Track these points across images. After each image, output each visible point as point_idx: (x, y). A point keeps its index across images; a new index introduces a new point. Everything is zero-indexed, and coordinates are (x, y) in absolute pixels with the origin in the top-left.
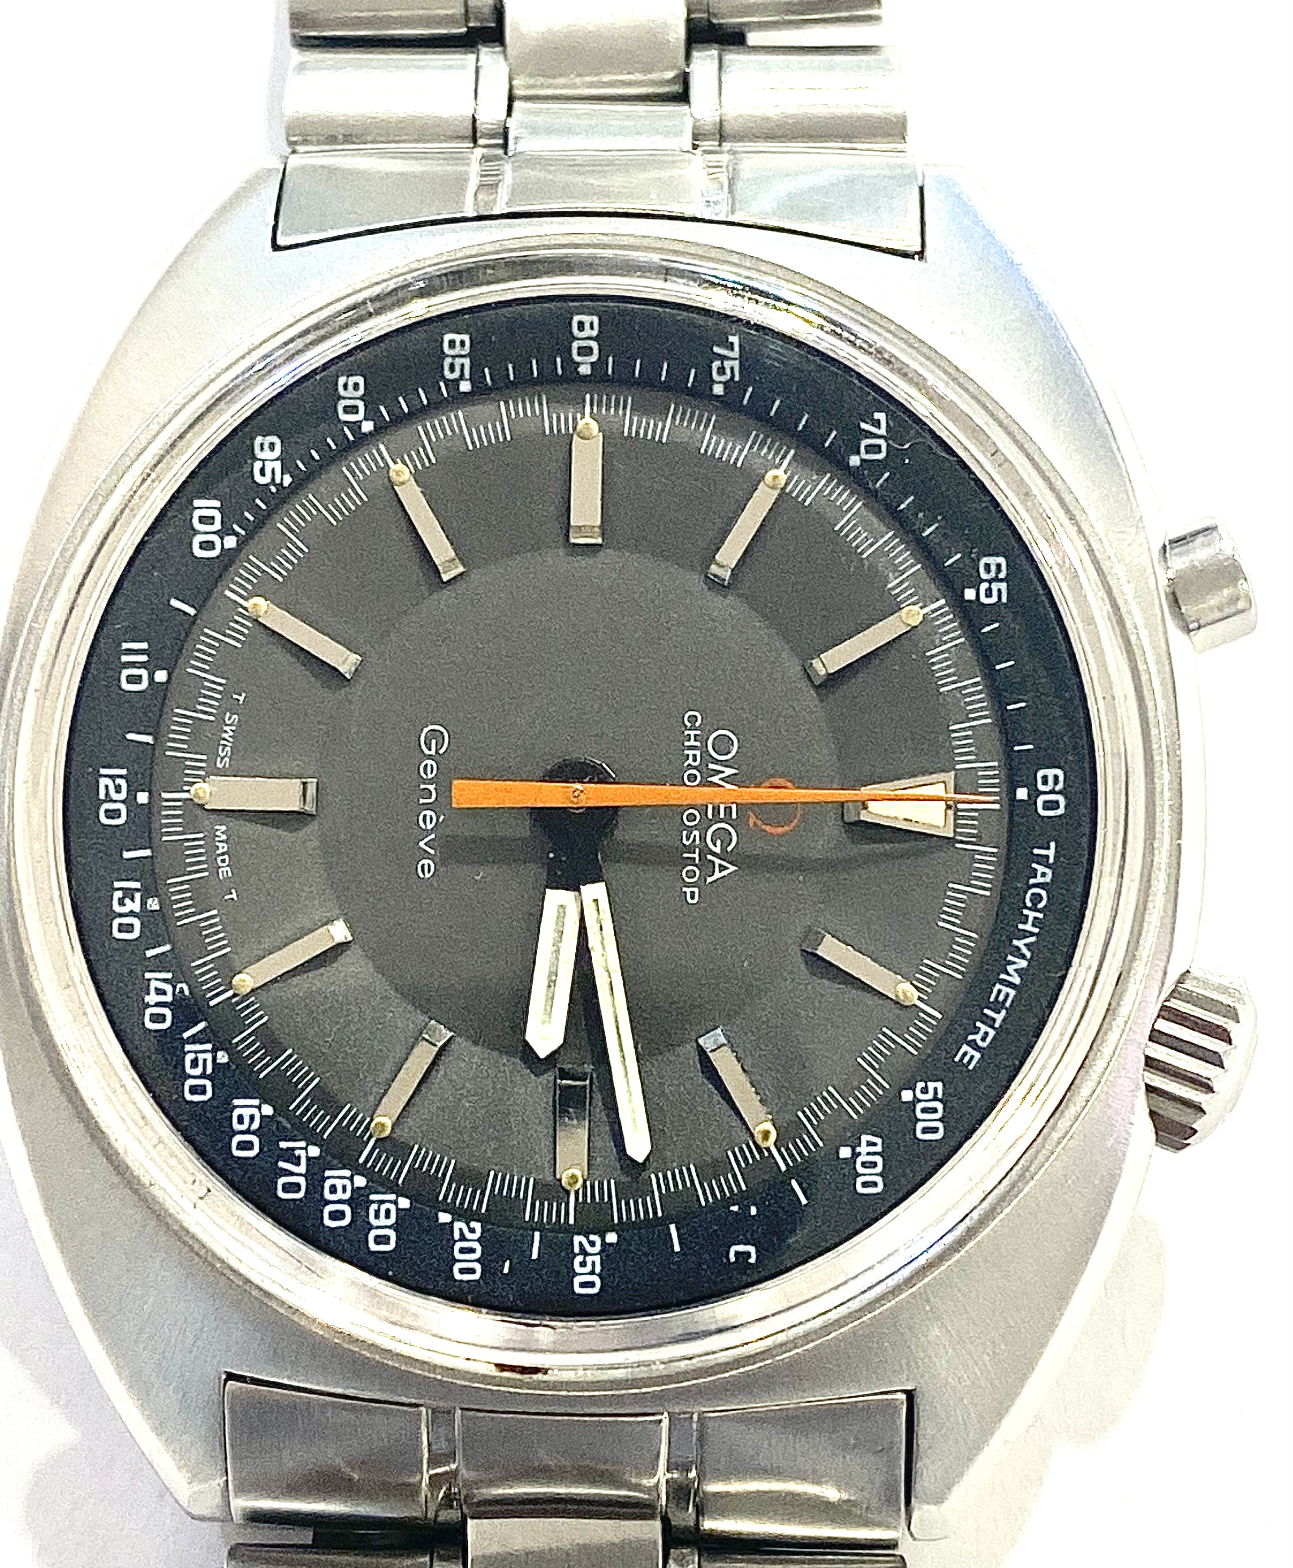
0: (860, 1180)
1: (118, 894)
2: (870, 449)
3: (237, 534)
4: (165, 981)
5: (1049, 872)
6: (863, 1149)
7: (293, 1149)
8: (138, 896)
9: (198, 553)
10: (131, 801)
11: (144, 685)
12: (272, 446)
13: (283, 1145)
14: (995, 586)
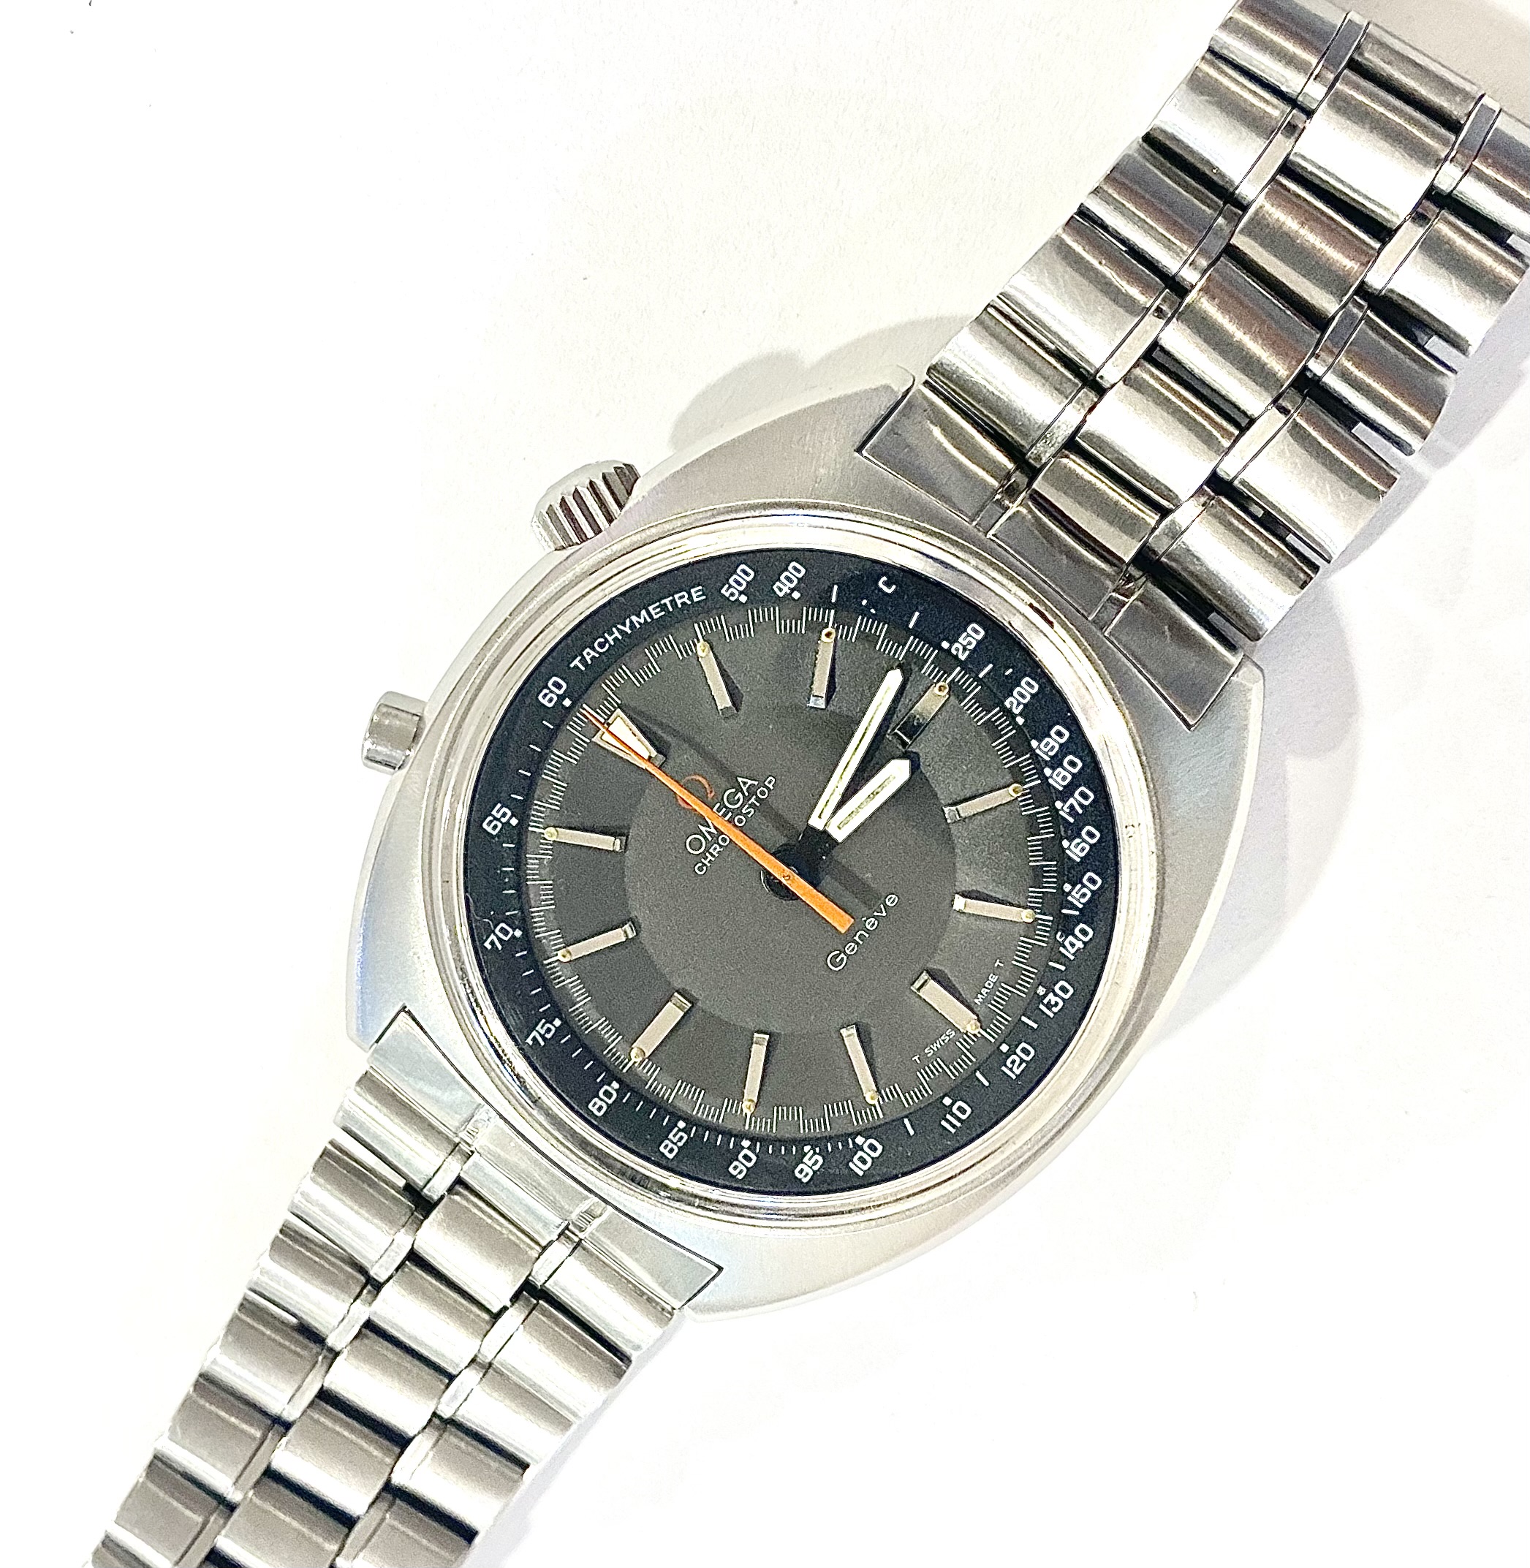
0: (800, 576)
1: (1055, 1010)
2: (506, 933)
3: (854, 1143)
4: (1064, 947)
5: (585, 653)
6: (786, 590)
7: (1069, 814)
8: (1046, 1001)
9: (880, 1148)
10: (1012, 1051)
11: (960, 1103)
12: (801, 1171)
13: (1071, 820)
14: (498, 816)
